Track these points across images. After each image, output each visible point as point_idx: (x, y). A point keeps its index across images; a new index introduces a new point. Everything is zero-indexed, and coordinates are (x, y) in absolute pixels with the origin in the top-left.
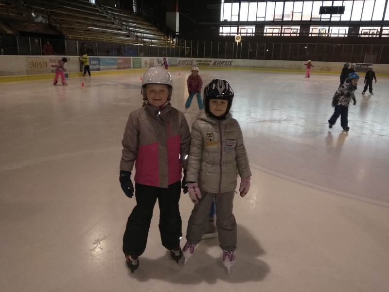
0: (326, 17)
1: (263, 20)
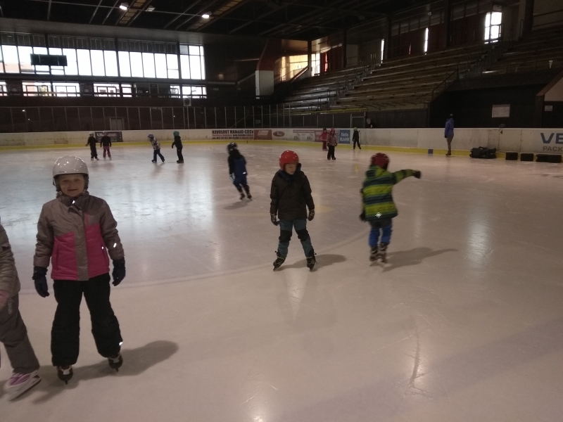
0: (42, 69)
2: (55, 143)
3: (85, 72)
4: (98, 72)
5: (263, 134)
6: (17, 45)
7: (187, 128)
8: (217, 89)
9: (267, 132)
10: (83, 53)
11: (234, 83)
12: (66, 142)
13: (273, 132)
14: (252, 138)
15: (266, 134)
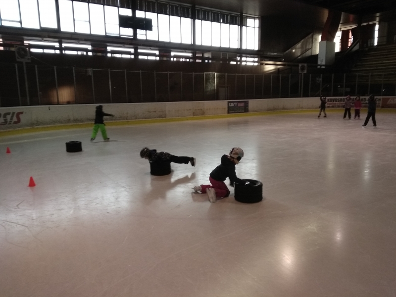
0: (128, 32)
1: (18, 25)
2: (194, 114)
3: (164, 38)
4: (175, 40)
6: (104, 5)
10: (163, 17)
12: (202, 113)
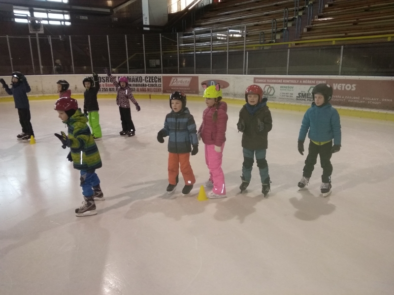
5: (179, 84)
7: (39, 74)
8: (86, 18)
9: (189, 80)
11: (108, 11)
13: (200, 82)
14: (159, 91)
15: (187, 85)
